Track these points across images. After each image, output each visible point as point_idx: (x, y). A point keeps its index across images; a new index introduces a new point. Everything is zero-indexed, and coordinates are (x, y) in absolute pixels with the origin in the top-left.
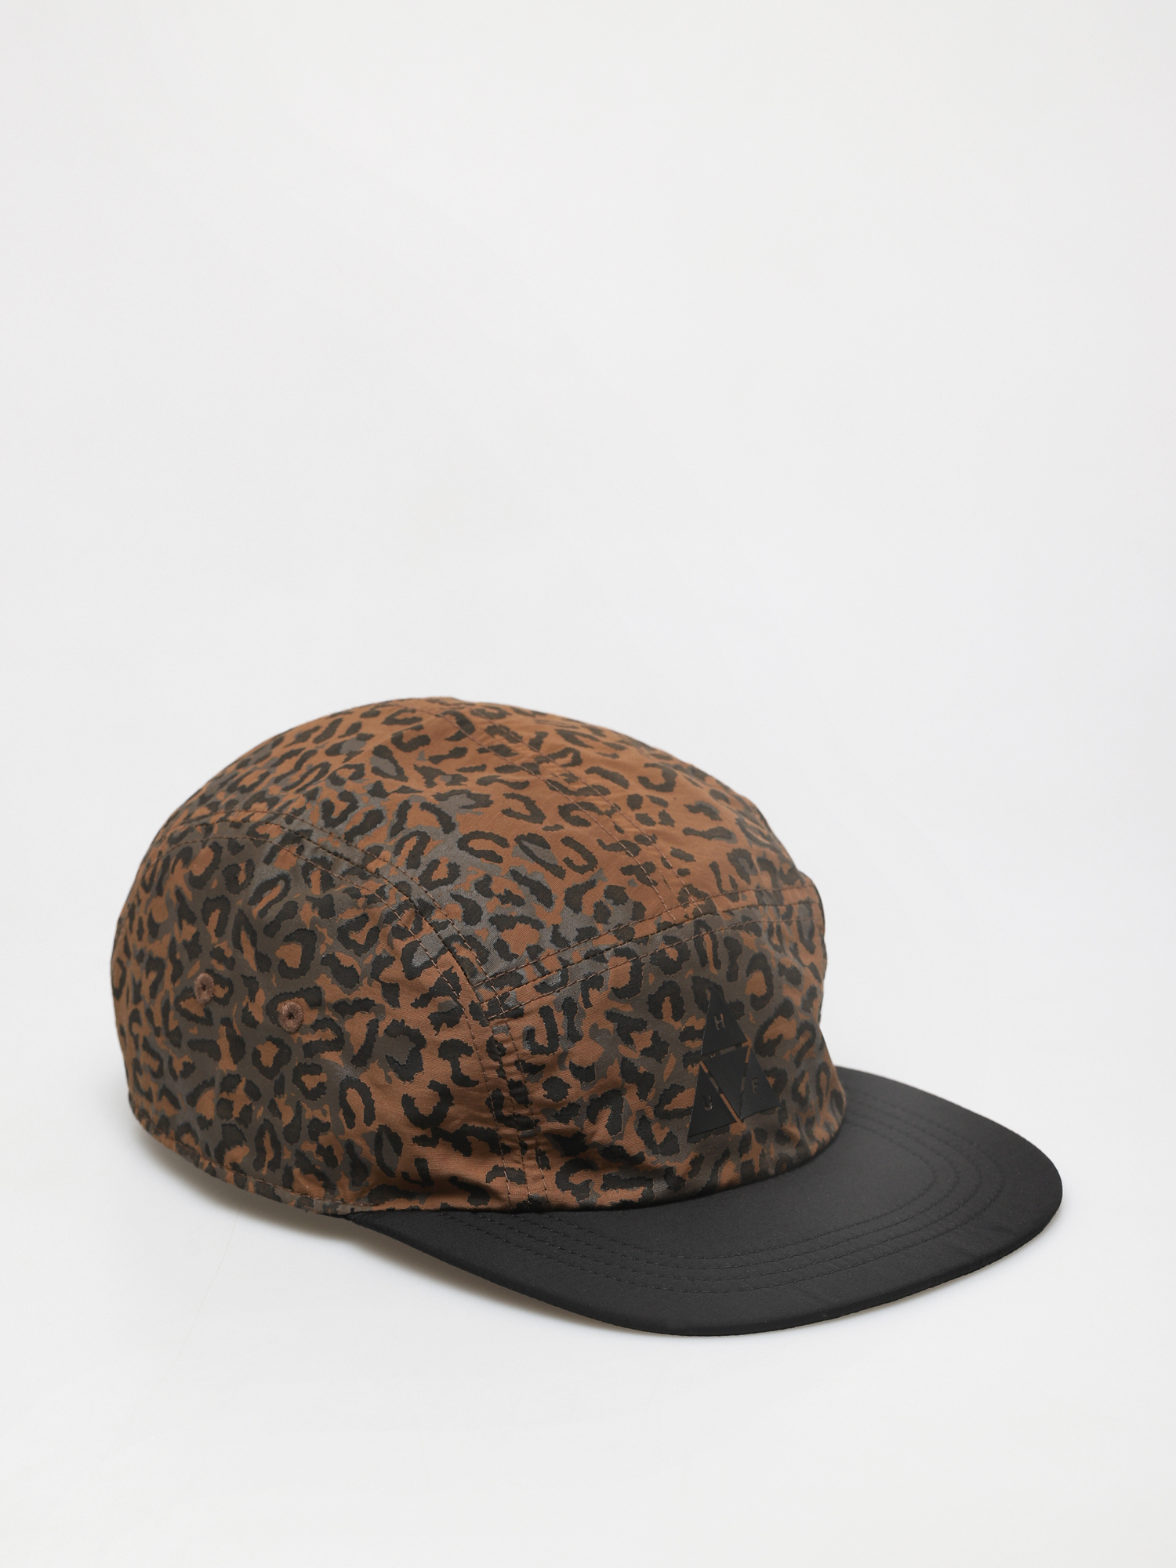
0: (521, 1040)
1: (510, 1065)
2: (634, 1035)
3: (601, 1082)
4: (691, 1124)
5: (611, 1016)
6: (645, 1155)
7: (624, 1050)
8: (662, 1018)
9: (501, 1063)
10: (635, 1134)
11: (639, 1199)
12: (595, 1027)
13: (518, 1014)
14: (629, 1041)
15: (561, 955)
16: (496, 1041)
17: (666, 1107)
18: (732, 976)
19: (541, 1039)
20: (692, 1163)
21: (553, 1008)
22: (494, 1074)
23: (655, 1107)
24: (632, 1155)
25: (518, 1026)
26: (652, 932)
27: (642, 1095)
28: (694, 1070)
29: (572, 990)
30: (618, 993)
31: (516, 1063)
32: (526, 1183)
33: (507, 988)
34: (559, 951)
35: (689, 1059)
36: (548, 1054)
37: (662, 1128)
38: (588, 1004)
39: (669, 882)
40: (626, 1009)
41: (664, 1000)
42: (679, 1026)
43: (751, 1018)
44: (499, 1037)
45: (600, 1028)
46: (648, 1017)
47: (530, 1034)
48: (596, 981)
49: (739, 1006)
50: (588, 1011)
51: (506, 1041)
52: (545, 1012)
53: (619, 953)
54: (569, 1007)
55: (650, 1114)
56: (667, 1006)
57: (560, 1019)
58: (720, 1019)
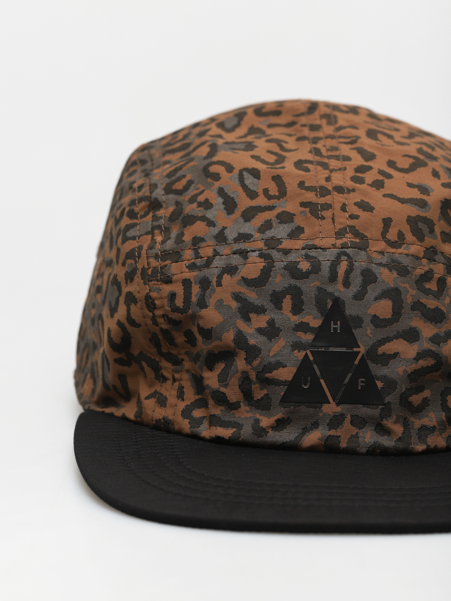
0: (166, 300)
1: (160, 316)
2: (252, 316)
3: (216, 343)
4: (285, 392)
5: (237, 297)
6: (241, 404)
7: (242, 325)
8: (282, 310)
9: (154, 314)
10: (237, 387)
11: (229, 437)
12: (221, 301)
13: (168, 281)
14: (248, 320)
15: (217, 247)
16: (151, 298)
17: (267, 375)
18: (359, 296)
19: (179, 302)
20: (278, 421)
21: (193, 282)
22: (150, 322)
23: (258, 372)
24: (231, 401)
25: (167, 289)
26: (297, 247)
27: (249, 361)
28: (300, 355)
29: (212, 273)
30: (247, 282)
31: (163, 316)
32: (165, 407)
33: (168, 262)
34: (217, 245)
35: (297, 346)
36: (182, 314)
37: (261, 389)
38: (219, 284)
39: (336, 220)
40: (251, 295)
41: (285, 297)
42: (296, 319)
43: (369, 332)
44: (154, 294)
45: (225, 303)
46: (269, 306)
47: (173, 296)
48: (231, 270)
49: (358, 321)
50: (218, 289)
51: (158, 299)
52: (187, 283)
53: (261, 256)
54: (205, 283)
55: (253, 376)
56: (287, 302)
57: (196, 290)
58: (337, 324)
